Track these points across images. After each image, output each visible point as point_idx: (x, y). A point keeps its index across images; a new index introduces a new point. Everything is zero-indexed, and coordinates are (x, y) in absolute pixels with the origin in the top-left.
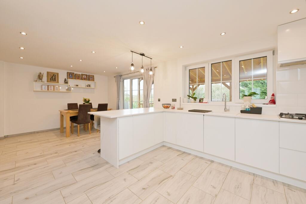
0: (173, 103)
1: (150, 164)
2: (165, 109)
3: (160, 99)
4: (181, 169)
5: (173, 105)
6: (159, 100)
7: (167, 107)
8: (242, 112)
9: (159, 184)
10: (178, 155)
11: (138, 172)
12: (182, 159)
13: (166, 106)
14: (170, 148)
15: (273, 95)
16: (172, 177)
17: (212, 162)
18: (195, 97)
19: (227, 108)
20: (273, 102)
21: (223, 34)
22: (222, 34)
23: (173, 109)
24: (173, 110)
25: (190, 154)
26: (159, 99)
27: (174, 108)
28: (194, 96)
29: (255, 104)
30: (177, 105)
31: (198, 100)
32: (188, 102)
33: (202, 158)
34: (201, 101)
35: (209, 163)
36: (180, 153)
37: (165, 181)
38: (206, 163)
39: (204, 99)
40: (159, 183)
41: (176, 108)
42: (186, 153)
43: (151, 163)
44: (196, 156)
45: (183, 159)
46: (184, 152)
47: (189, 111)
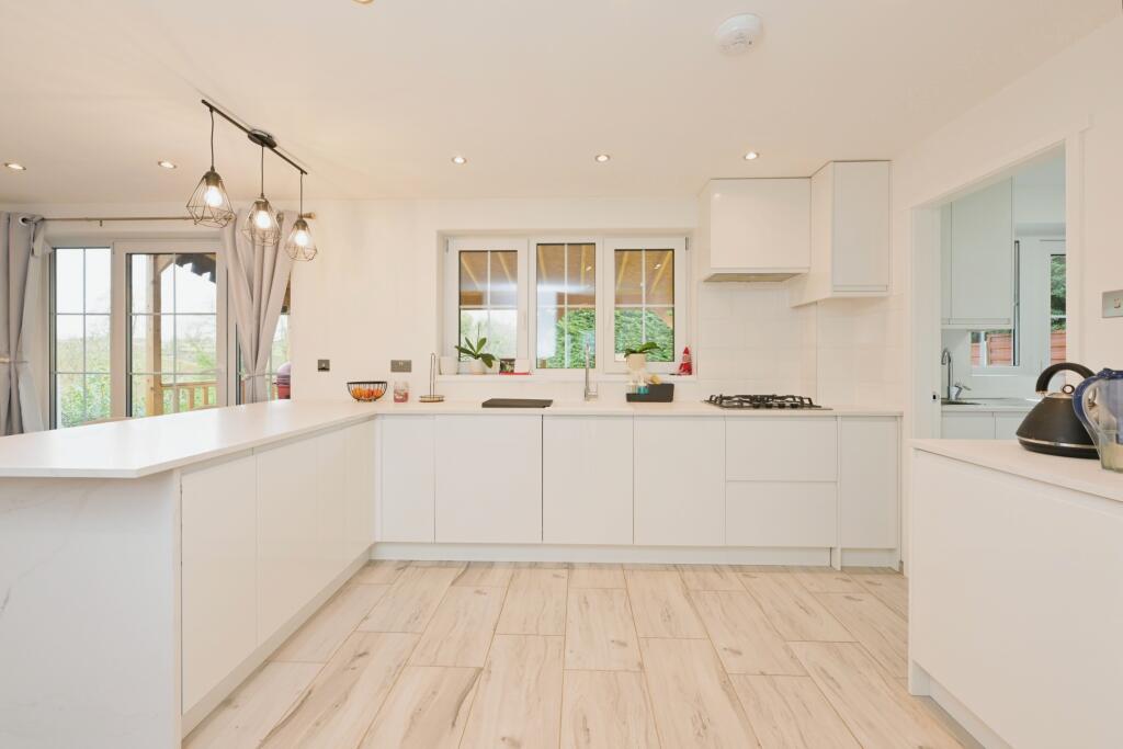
0: (396, 380)
1: (360, 660)
2: (361, 403)
3: (327, 362)
4: (495, 630)
5: (401, 386)
6: (324, 367)
7: (372, 397)
8: (631, 398)
9: (453, 724)
10: (453, 583)
11: (317, 724)
12: (478, 592)
13: (367, 392)
14: (405, 565)
15: (686, 351)
16: (484, 675)
17: (570, 566)
18: (486, 352)
19: (592, 387)
20: (687, 368)
21: (603, 158)
22: (600, 159)
23: (402, 401)
24: (402, 407)
25: (491, 565)
26: (320, 362)
27: (403, 398)
28: (484, 351)
29: (658, 376)
30: (417, 382)
31: (496, 365)
32: (458, 373)
33: (534, 565)
34: (508, 368)
35: (565, 572)
36: (452, 573)
37: (469, 698)
38: (556, 576)
39: (516, 363)
40: (451, 721)
41: (414, 396)
42: (475, 562)
43: (360, 656)
44: (516, 565)
45: (479, 588)
46: (469, 565)
47: (485, 405)
